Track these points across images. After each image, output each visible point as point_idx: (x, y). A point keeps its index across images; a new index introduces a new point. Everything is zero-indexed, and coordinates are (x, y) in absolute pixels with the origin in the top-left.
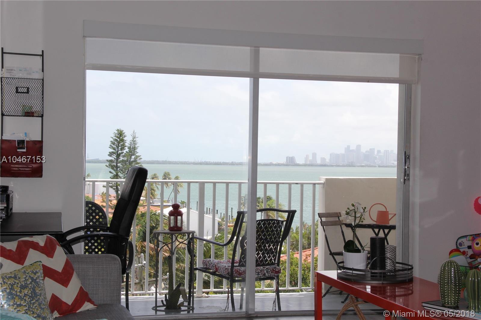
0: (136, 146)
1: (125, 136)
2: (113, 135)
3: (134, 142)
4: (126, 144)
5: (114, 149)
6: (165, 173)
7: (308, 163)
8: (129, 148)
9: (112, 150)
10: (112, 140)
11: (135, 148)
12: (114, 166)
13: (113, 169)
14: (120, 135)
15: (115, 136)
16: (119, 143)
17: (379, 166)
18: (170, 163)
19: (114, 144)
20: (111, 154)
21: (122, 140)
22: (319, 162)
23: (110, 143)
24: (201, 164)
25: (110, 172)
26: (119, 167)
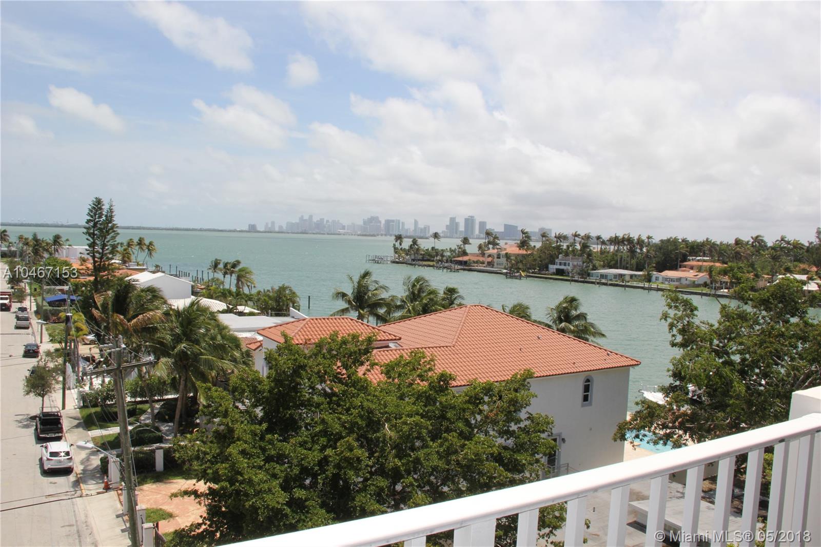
0: (113, 214)
1: (103, 205)
2: (91, 203)
3: (111, 211)
4: (104, 213)
5: (92, 217)
6: (140, 238)
7: (267, 230)
8: (106, 216)
9: (89, 218)
10: (90, 207)
11: (112, 217)
12: (91, 233)
13: (90, 236)
14: (98, 203)
15: (94, 204)
16: (97, 211)
17: (328, 234)
18: (144, 228)
19: (92, 211)
20: (88, 222)
21: (101, 209)
22: (277, 229)
23: (87, 211)
24: (172, 229)
25: (87, 239)
26: (96, 235)
